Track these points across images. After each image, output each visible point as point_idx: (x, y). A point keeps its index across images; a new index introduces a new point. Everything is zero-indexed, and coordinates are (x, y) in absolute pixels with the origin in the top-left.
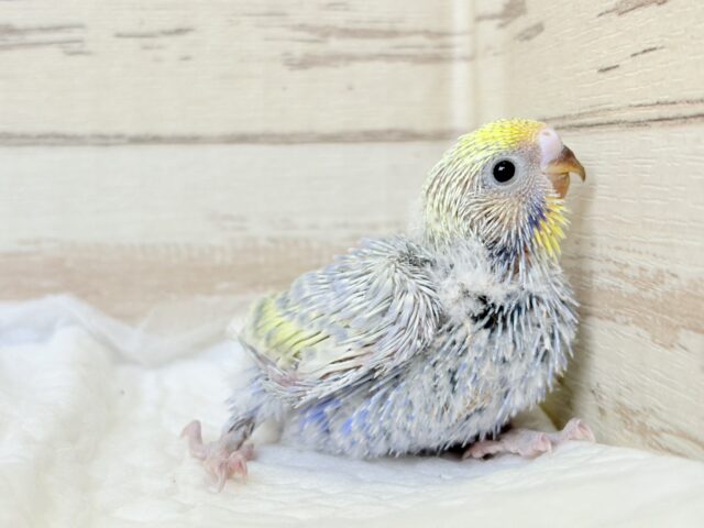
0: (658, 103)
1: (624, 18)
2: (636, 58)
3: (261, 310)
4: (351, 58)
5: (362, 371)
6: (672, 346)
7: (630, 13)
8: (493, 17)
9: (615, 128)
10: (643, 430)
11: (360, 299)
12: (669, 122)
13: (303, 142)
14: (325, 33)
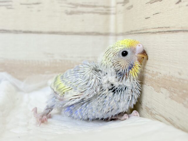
0: (159, 28)
1: (152, 4)
2: (154, 15)
3: (56, 78)
4: (83, 12)
5: (80, 99)
6: (159, 92)
7: (154, 3)
8: (121, 3)
9: (148, 34)
10: (151, 114)
11: (81, 79)
12: (161, 33)
13: (70, 34)
14: (77, 5)
